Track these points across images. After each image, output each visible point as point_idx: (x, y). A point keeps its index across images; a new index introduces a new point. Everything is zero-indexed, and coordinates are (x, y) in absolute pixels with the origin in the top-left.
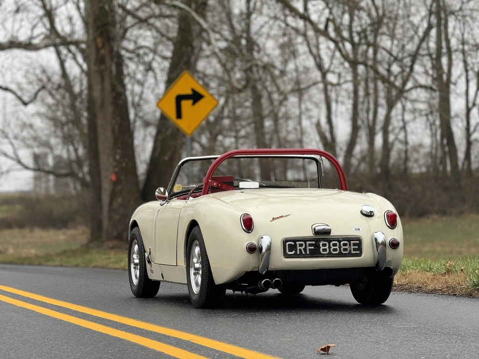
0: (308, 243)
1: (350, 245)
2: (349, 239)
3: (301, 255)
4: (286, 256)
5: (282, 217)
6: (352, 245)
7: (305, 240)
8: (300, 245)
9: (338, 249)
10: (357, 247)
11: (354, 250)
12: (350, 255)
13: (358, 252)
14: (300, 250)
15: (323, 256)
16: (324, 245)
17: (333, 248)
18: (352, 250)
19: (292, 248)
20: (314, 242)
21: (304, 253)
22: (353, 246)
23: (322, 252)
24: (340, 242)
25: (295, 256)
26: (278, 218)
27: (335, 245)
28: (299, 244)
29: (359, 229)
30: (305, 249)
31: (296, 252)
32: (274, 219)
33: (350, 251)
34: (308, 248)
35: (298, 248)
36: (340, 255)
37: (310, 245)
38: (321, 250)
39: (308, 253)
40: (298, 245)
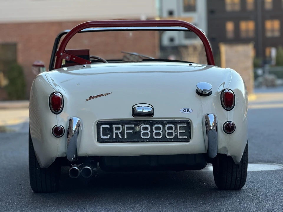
0: (126, 126)
1: (176, 128)
2: (175, 122)
3: (117, 140)
4: (100, 140)
5: (101, 95)
6: (178, 128)
7: (123, 122)
9: (162, 133)
10: (184, 131)
11: (181, 134)
12: (176, 139)
13: (185, 137)
14: (116, 134)
15: (143, 141)
16: (145, 129)
17: (155, 131)
18: (178, 135)
19: (107, 132)
20: (133, 125)
21: (120, 137)
22: (180, 130)
23: (142, 137)
24: (164, 125)
25: (110, 141)
26: (96, 97)
27: (158, 128)
28: (116, 127)
29: (188, 111)
30: (122, 133)
31: (112, 136)
32: (91, 98)
33: (176, 135)
34: (126, 131)
35: (115, 132)
36: (164, 139)
38: (141, 135)
39: (126, 137)
40: (114, 129)
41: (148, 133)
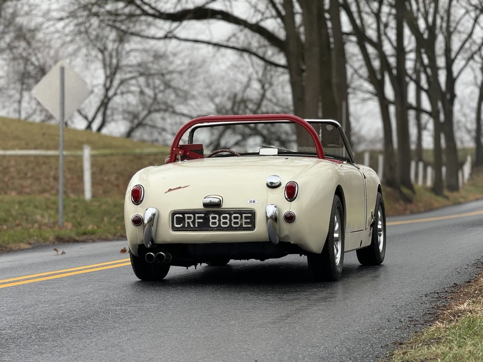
0: (197, 215)
1: (242, 218)
2: (241, 212)
3: (189, 229)
4: (175, 229)
5: (180, 188)
6: (243, 218)
7: (194, 212)
8: (189, 218)
9: (228, 222)
10: (249, 220)
11: (246, 223)
12: (241, 228)
13: (249, 226)
14: (188, 223)
15: (212, 229)
16: (214, 218)
17: (223, 221)
18: (243, 224)
19: (180, 221)
20: (203, 215)
21: (192, 226)
22: (245, 219)
23: (211, 226)
24: (230, 215)
25: (183, 229)
26: (175, 189)
27: (225, 218)
29: (254, 202)
30: (194, 222)
31: (184, 225)
32: (170, 190)
33: (242, 224)
34: (197, 221)
35: (187, 221)
36: (230, 228)
37: (199, 218)
38: (210, 223)
39: (196, 226)
40: (186, 218)
41: (216, 222)
